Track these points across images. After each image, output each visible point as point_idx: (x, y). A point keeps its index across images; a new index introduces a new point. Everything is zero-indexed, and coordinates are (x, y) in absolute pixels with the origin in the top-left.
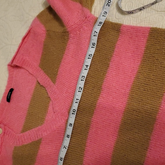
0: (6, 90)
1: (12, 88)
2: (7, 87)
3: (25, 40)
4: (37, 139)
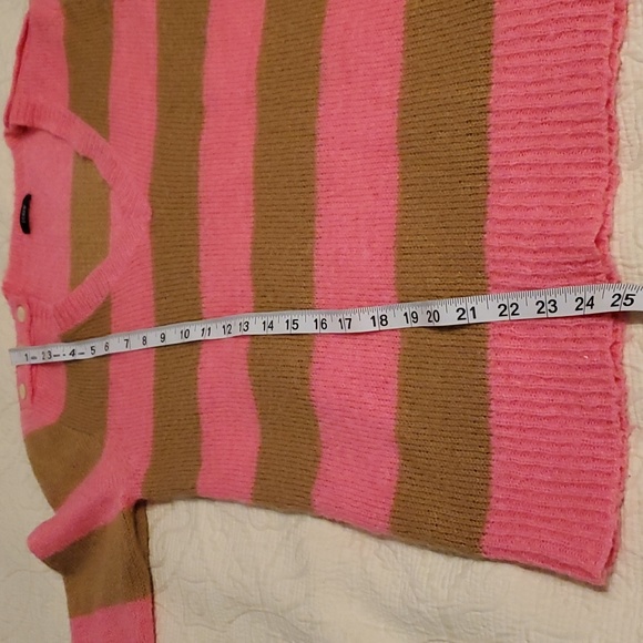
0: (16, 204)
1: (27, 192)
2: (17, 195)
3: (26, 51)
4: (101, 300)
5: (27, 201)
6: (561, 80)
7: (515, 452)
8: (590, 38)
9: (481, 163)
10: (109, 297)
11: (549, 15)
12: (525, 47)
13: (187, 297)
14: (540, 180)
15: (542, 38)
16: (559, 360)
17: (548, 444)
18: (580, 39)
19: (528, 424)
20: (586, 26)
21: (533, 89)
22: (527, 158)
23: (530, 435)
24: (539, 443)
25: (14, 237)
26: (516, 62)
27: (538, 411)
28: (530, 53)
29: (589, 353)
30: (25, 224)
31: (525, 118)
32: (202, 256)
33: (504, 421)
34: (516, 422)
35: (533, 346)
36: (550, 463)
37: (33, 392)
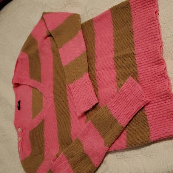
1: (19, 100)
4: (41, 120)
5: (19, 102)
6: (150, 45)
7: (153, 117)
8: (155, 36)
9: (134, 64)
10: (44, 119)
11: (145, 34)
12: (141, 41)
13: (65, 113)
14: (149, 64)
15: (145, 38)
16: (157, 95)
17: (159, 112)
18: (153, 37)
19: (154, 110)
20: (153, 34)
21: (144, 48)
22: (145, 61)
23: (155, 112)
24: (158, 113)
25: (16, 111)
26: (140, 44)
27: (156, 107)
28: (142, 42)
29: (163, 92)
30: (19, 108)
31: (143, 54)
32: (69, 102)
33: (149, 111)
34: (152, 110)
35: (151, 95)
36: (161, 116)
37: (22, 149)
